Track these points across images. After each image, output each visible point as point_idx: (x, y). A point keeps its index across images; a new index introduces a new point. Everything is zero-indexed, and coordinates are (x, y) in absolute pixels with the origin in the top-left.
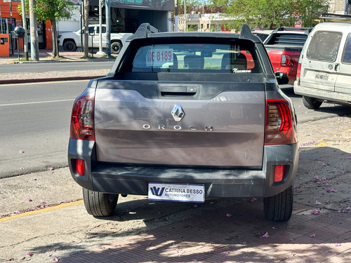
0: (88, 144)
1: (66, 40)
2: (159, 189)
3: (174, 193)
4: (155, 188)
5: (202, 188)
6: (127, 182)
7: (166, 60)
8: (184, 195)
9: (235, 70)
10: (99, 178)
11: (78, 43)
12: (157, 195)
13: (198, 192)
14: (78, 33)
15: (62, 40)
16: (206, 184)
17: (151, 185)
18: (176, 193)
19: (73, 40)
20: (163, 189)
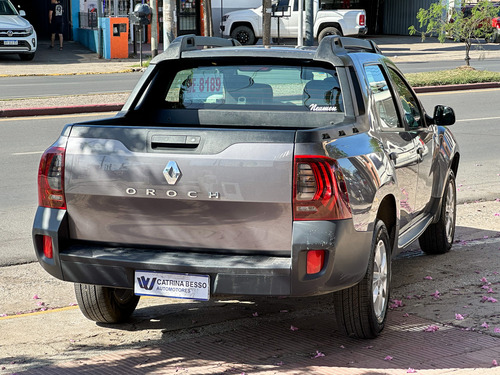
0: (57, 214)
1: (236, 25)
2: (148, 279)
3: (169, 286)
4: (143, 278)
5: (206, 280)
6: (105, 269)
7: (212, 90)
8: (183, 290)
9: (313, 107)
10: (69, 262)
11: (259, 29)
12: (146, 288)
13: (200, 285)
14: (259, 12)
15: (228, 25)
16: (211, 274)
17: (138, 275)
18: (172, 286)
19: (248, 25)
20: (154, 279)
